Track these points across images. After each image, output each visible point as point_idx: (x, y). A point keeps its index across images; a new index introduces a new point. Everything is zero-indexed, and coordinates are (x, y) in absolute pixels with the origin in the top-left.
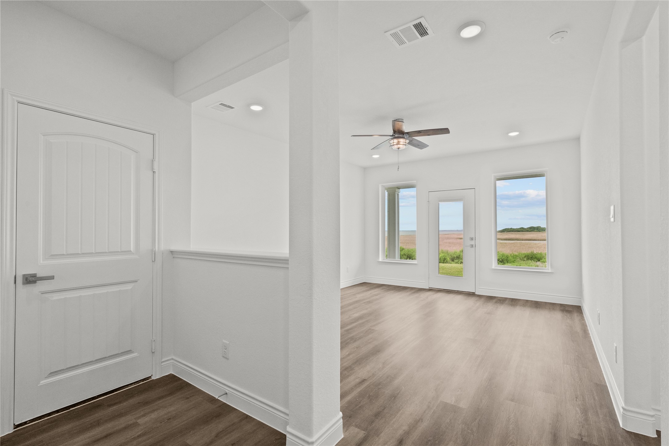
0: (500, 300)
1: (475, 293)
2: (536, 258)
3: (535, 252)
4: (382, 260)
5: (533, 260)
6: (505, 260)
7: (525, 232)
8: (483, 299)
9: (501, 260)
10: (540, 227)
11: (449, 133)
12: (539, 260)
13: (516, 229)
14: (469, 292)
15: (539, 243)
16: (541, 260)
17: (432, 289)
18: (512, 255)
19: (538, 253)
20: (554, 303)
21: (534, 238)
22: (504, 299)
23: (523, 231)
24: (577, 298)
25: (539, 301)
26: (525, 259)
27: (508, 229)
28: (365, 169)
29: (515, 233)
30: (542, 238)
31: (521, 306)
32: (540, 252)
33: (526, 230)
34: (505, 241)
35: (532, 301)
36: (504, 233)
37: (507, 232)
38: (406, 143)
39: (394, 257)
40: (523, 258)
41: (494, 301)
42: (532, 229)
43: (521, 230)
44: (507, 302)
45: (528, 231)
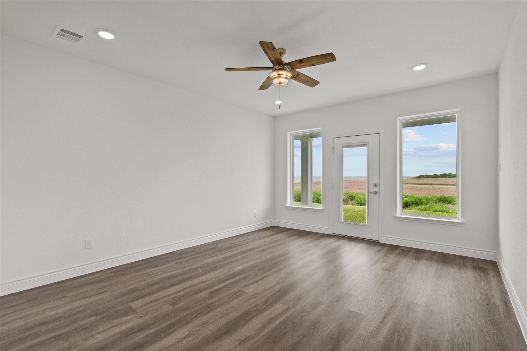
0: (404, 251)
1: (378, 241)
2: (447, 201)
3: (446, 196)
4: (290, 205)
5: (444, 203)
6: (419, 203)
7: (438, 178)
8: (385, 249)
9: (415, 202)
10: (451, 174)
11: (335, 60)
12: (450, 203)
13: (431, 175)
14: (373, 240)
15: (450, 188)
16: (451, 203)
17: (336, 235)
18: (426, 198)
19: (449, 197)
20: (464, 256)
21: (445, 184)
22: (408, 249)
23: (436, 177)
24: (492, 252)
25: (447, 254)
26: (437, 202)
27: (423, 175)
28: (275, 118)
29: (430, 179)
30: (453, 183)
31: (426, 259)
32: (451, 196)
33: (439, 176)
34: (420, 186)
35: (440, 253)
36: (420, 179)
37: (422, 178)
38: (287, 75)
39: (307, 203)
40: (435, 201)
41: (397, 251)
42: (444, 176)
43: (435, 176)
44: (411, 253)
45: (440, 177)
